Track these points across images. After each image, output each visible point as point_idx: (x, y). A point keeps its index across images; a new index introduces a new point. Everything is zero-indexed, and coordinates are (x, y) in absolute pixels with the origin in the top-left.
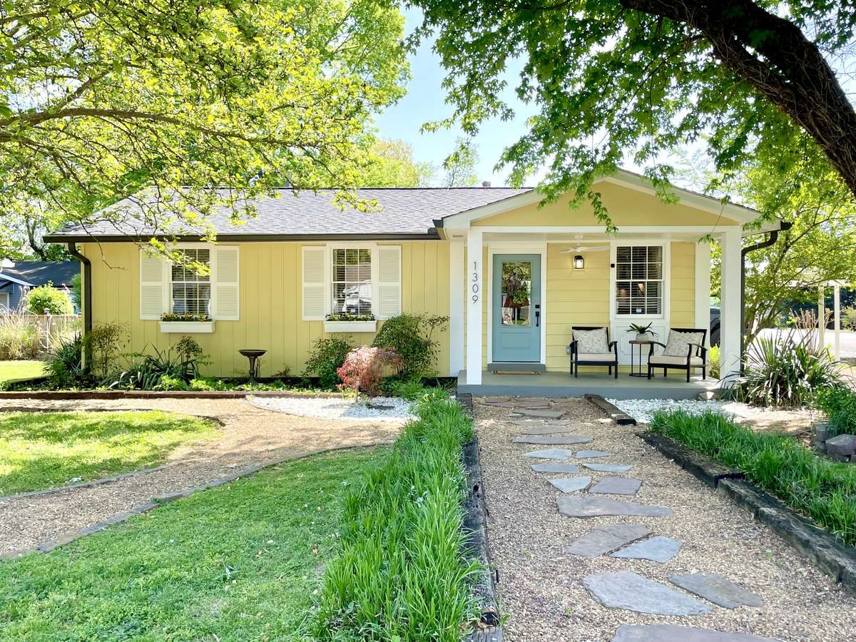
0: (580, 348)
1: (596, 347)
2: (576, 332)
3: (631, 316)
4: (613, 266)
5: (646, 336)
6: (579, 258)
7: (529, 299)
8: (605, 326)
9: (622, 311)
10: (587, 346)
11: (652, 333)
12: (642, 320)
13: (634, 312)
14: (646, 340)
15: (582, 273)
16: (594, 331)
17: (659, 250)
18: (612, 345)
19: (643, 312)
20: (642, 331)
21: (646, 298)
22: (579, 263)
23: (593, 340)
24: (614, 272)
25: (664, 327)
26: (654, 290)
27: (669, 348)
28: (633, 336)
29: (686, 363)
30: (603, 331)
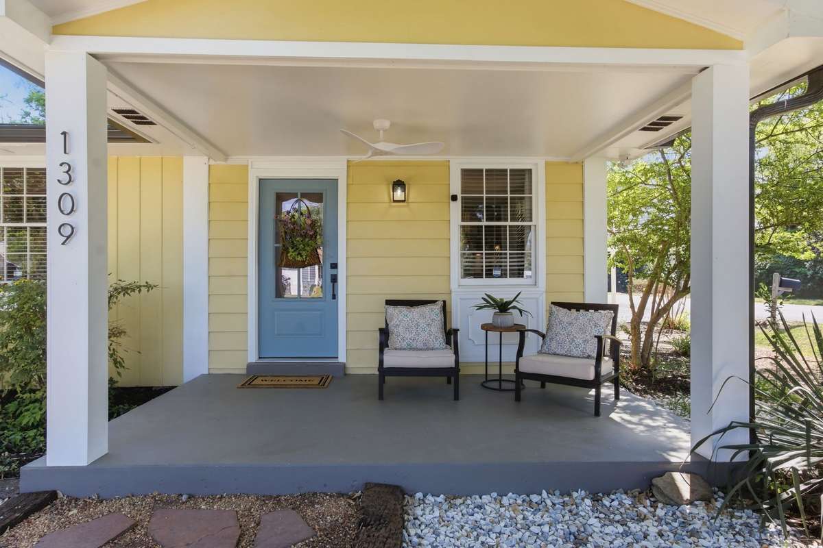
0: (394, 340)
1: (424, 336)
2: (391, 309)
3: (484, 281)
4: (454, 198)
5: (509, 317)
6: (399, 184)
7: (320, 252)
8: (441, 298)
9: (471, 272)
10: (407, 336)
11: (521, 311)
12: (502, 288)
13: (490, 274)
14: (510, 323)
15: (402, 210)
16: (422, 309)
17: (527, 176)
18: (450, 335)
19: (503, 275)
20: (503, 307)
21: (508, 252)
22: (399, 194)
23: (418, 325)
24: (456, 208)
25: (537, 299)
26: (520, 239)
27: (551, 339)
28: (488, 315)
29: (591, 376)
30: (437, 308)
